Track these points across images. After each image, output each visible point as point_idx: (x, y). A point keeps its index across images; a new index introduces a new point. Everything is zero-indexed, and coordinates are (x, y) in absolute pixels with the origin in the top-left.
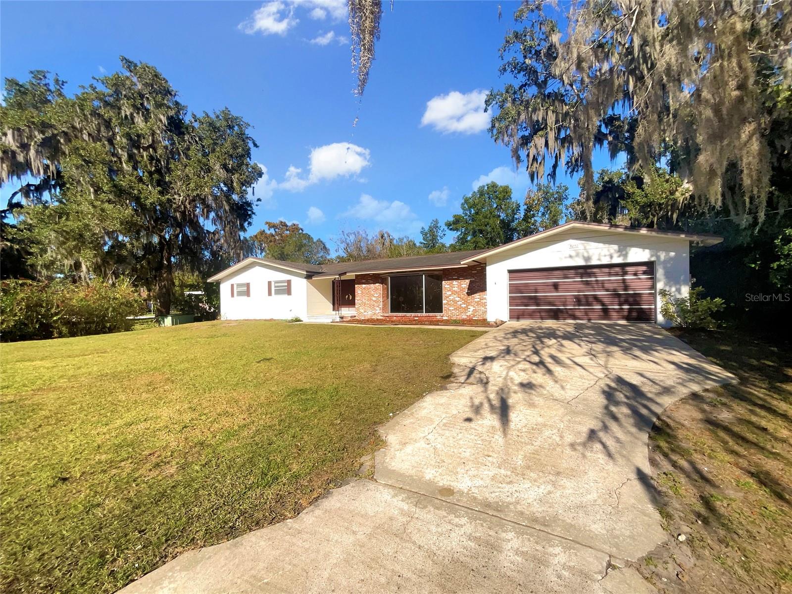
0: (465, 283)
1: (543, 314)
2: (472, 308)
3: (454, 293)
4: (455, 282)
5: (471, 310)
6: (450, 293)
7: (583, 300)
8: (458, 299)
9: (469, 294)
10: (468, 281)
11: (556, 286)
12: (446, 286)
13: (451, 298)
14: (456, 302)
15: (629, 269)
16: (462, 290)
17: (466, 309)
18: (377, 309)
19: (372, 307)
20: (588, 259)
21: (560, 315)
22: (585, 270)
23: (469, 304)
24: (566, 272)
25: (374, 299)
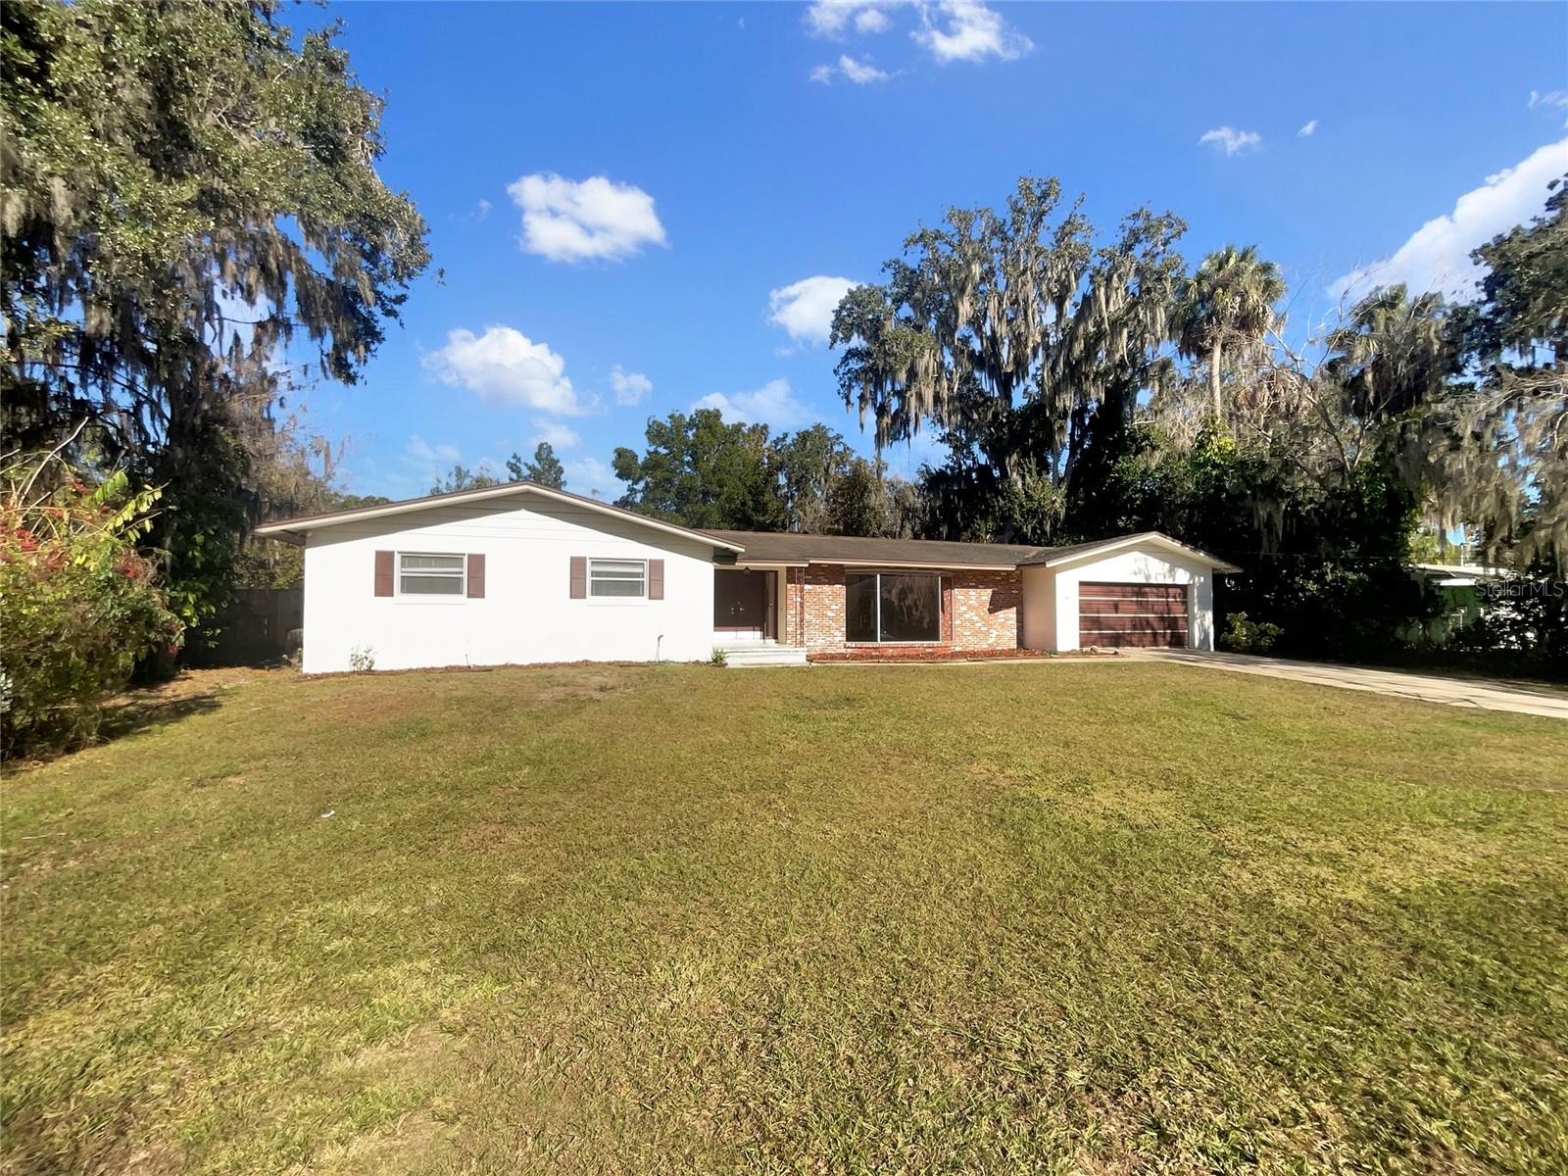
0: (986, 594)
1: (1105, 640)
2: (995, 633)
3: (971, 608)
4: (972, 592)
5: (993, 636)
6: (964, 608)
7: (1138, 625)
8: (976, 618)
9: (991, 611)
10: (989, 592)
11: (1116, 607)
12: (960, 597)
13: (967, 616)
14: (972, 622)
15: (1171, 590)
16: (981, 604)
17: (987, 634)
18: (837, 633)
19: (825, 629)
20: (1148, 577)
21: (1121, 641)
22: (1139, 589)
23: (990, 626)
24: (1124, 589)
25: (830, 614)
